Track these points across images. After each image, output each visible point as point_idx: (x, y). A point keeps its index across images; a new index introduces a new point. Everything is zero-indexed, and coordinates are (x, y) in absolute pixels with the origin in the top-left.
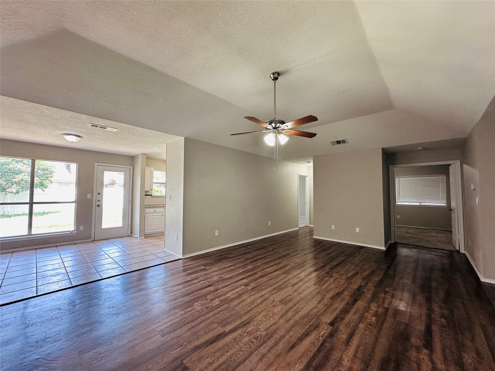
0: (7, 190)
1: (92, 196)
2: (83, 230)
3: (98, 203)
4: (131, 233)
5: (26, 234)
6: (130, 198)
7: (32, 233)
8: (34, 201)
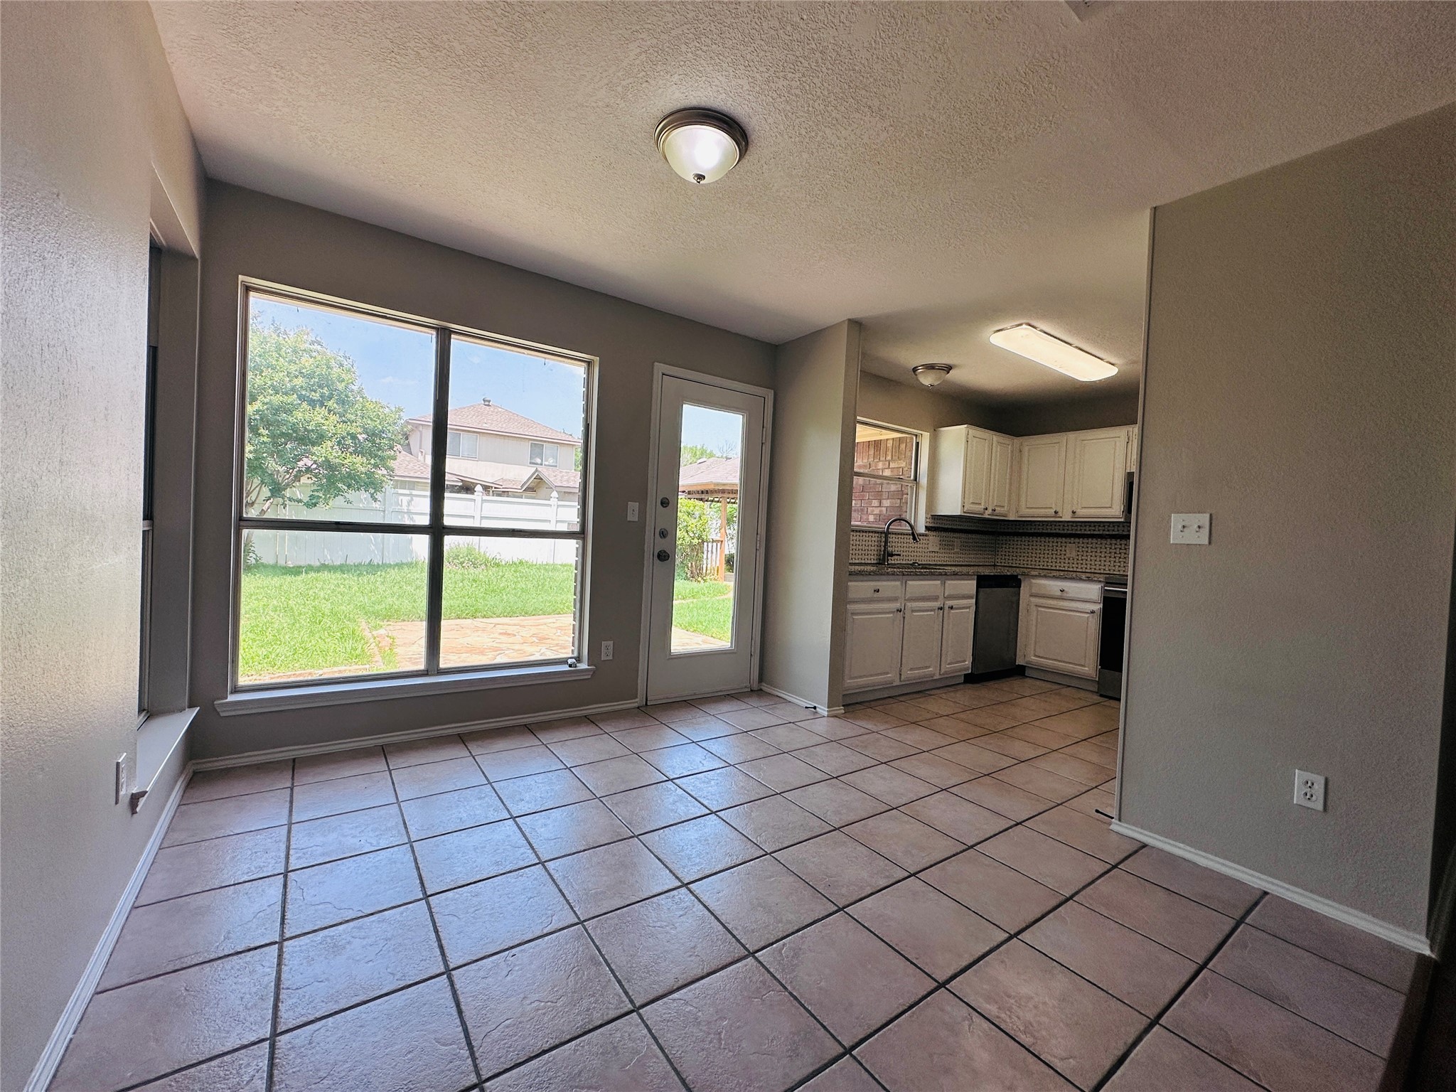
0: (288, 493)
1: (643, 513)
2: (611, 658)
3: (662, 544)
4: (761, 680)
5: (421, 666)
6: (763, 531)
7: (443, 664)
8: (447, 522)
